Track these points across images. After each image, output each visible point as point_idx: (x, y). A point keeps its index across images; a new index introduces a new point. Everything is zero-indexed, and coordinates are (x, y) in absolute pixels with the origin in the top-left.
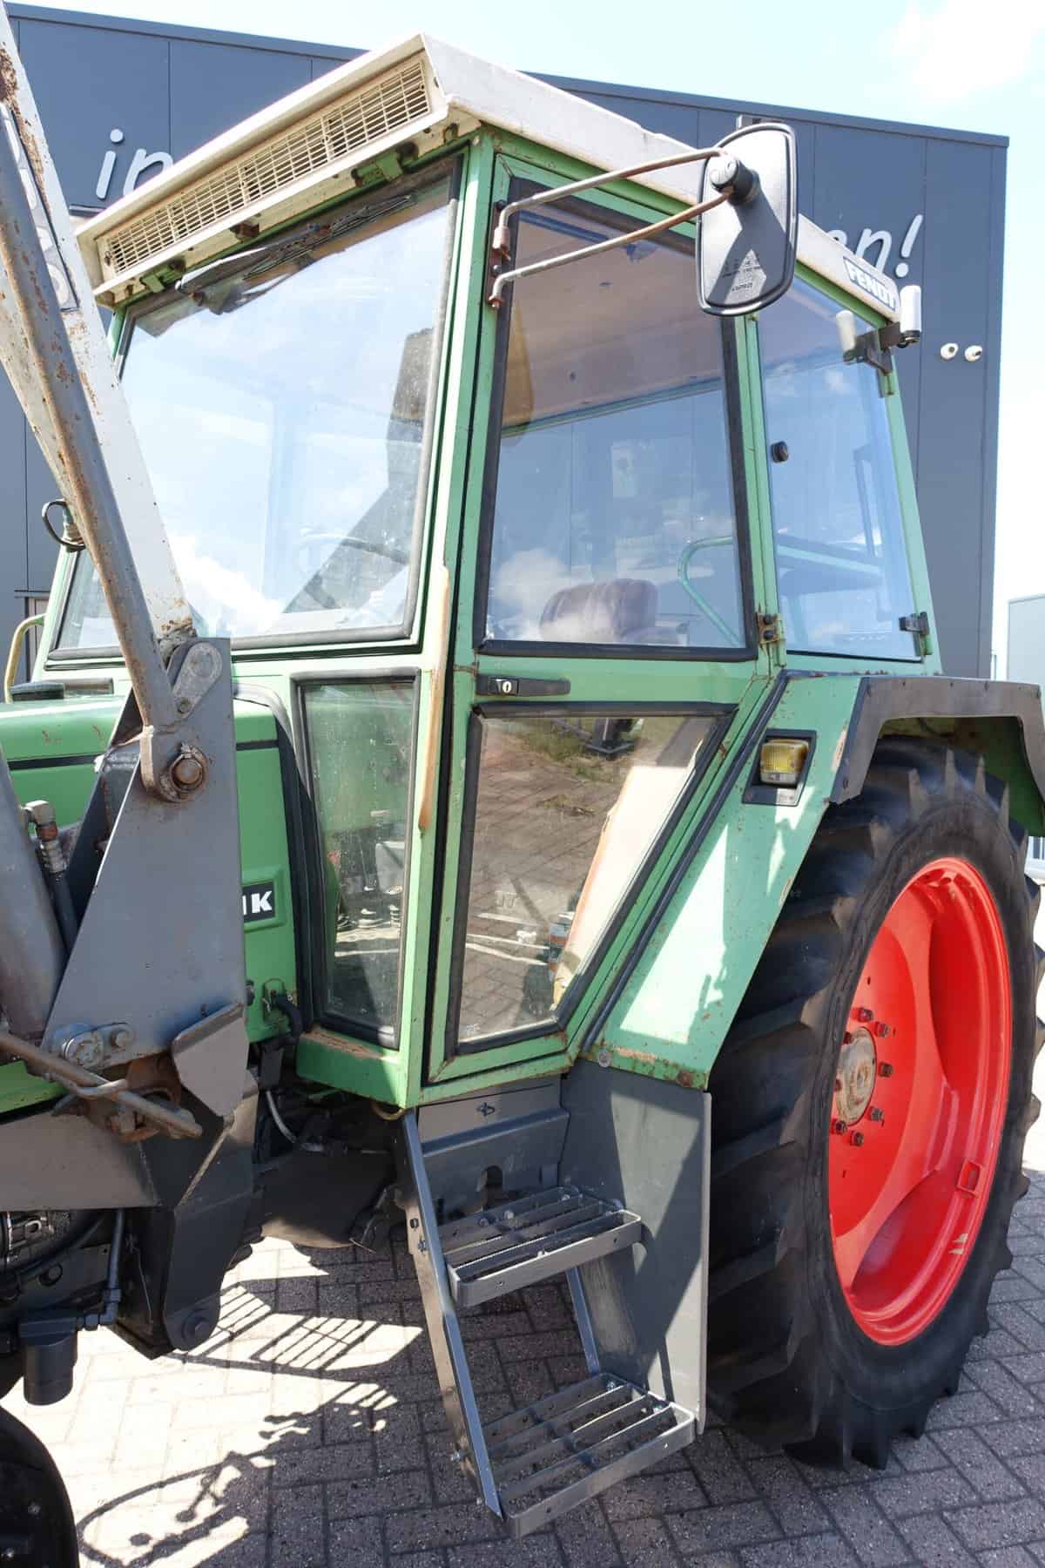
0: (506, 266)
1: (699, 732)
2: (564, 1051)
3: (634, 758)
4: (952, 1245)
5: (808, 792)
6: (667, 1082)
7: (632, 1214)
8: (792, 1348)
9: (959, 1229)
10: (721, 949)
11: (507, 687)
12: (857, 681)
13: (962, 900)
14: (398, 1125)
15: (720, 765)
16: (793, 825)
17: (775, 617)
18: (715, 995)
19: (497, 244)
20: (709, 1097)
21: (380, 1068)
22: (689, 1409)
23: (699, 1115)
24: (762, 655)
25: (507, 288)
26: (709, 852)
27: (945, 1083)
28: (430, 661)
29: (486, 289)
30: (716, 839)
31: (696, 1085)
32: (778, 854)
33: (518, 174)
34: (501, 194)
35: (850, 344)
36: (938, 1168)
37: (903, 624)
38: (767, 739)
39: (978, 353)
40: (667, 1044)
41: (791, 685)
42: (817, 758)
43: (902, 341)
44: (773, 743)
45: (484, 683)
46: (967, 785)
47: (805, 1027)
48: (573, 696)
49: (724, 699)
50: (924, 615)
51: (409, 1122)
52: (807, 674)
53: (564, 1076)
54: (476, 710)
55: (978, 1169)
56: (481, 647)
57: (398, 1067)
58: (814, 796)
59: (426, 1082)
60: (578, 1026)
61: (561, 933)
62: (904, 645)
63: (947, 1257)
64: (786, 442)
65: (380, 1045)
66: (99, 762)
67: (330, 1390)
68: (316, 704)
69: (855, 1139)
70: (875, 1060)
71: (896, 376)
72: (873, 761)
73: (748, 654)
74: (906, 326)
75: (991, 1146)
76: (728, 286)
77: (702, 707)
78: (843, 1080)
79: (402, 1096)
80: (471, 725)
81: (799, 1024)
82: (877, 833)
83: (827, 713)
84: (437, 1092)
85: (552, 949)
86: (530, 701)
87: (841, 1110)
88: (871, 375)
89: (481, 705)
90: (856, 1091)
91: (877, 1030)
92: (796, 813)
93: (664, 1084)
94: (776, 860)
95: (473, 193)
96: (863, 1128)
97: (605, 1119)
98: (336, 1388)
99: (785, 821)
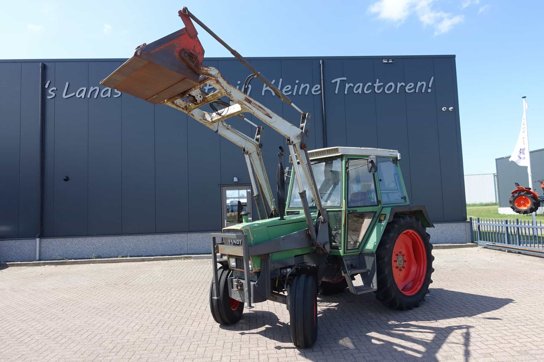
0: (348, 168)
1: (373, 214)
2: (359, 251)
3: (365, 218)
4: (418, 287)
5: (385, 221)
6: (371, 254)
7: (368, 268)
9: (419, 285)
10: (376, 239)
11: (351, 211)
12: (390, 208)
13: (414, 236)
14: (342, 258)
15: (375, 218)
17: (381, 200)
18: (375, 244)
19: (347, 166)
20: (375, 255)
21: (339, 252)
22: (375, 287)
23: (375, 257)
24: (379, 205)
25: (348, 171)
26: (374, 229)
27: (417, 265)
28: (343, 209)
29: (346, 171)
30: (375, 227)
31: (374, 253)
32: (382, 228)
33: (348, 158)
34: (347, 160)
35: (392, 160)
36: (416, 277)
37: (402, 198)
38: (381, 215)
39: (452, 109)
40: (371, 249)
41: (384, 209)
42: (386, 217)
44: (381, 216)
45: (349, 211)
46: (412, 220)
48: (357, 212)
49: (375, 211)
50: (405, 196)
52: (386, 207)
53: (359, 255)
54: (348, 214)
56: (348, 207)
57: (341, 251)
59: (345, 253)
60: (360, 249)
61: (357, 240)
62: (403, 201)
63: (417, 289)
64: (382, 179)
65: (339, 249)
66: (315, 220)
67: (328, 307)
68: (329, 213)
69: (400, 270)
70: (403, 259)
71: (398, 165)
72: (394, 217)
73: (378, 205)
74: (399, 159)
75: (424, 274)
76: (371, 170)
77: (372, 212)
78: (397, 261)
79: (342, 255)
80: (348, 216)
81: (386, 248)
82: (396, 226)
83: (387, 211)
84: (345, 254)
85: (356, 242)
86: (354, 212)
87: (397, 265)
88: (395, 164)
89: (350, 214)
90: (400, 263)
91: (403, 255)
92: (384, 223)
93: (370, 254)
94: (382, 229)
95: (344, 161)
96: (402, 269)
97: (364, 259)
98: (329, 307)
99: (383, 224)
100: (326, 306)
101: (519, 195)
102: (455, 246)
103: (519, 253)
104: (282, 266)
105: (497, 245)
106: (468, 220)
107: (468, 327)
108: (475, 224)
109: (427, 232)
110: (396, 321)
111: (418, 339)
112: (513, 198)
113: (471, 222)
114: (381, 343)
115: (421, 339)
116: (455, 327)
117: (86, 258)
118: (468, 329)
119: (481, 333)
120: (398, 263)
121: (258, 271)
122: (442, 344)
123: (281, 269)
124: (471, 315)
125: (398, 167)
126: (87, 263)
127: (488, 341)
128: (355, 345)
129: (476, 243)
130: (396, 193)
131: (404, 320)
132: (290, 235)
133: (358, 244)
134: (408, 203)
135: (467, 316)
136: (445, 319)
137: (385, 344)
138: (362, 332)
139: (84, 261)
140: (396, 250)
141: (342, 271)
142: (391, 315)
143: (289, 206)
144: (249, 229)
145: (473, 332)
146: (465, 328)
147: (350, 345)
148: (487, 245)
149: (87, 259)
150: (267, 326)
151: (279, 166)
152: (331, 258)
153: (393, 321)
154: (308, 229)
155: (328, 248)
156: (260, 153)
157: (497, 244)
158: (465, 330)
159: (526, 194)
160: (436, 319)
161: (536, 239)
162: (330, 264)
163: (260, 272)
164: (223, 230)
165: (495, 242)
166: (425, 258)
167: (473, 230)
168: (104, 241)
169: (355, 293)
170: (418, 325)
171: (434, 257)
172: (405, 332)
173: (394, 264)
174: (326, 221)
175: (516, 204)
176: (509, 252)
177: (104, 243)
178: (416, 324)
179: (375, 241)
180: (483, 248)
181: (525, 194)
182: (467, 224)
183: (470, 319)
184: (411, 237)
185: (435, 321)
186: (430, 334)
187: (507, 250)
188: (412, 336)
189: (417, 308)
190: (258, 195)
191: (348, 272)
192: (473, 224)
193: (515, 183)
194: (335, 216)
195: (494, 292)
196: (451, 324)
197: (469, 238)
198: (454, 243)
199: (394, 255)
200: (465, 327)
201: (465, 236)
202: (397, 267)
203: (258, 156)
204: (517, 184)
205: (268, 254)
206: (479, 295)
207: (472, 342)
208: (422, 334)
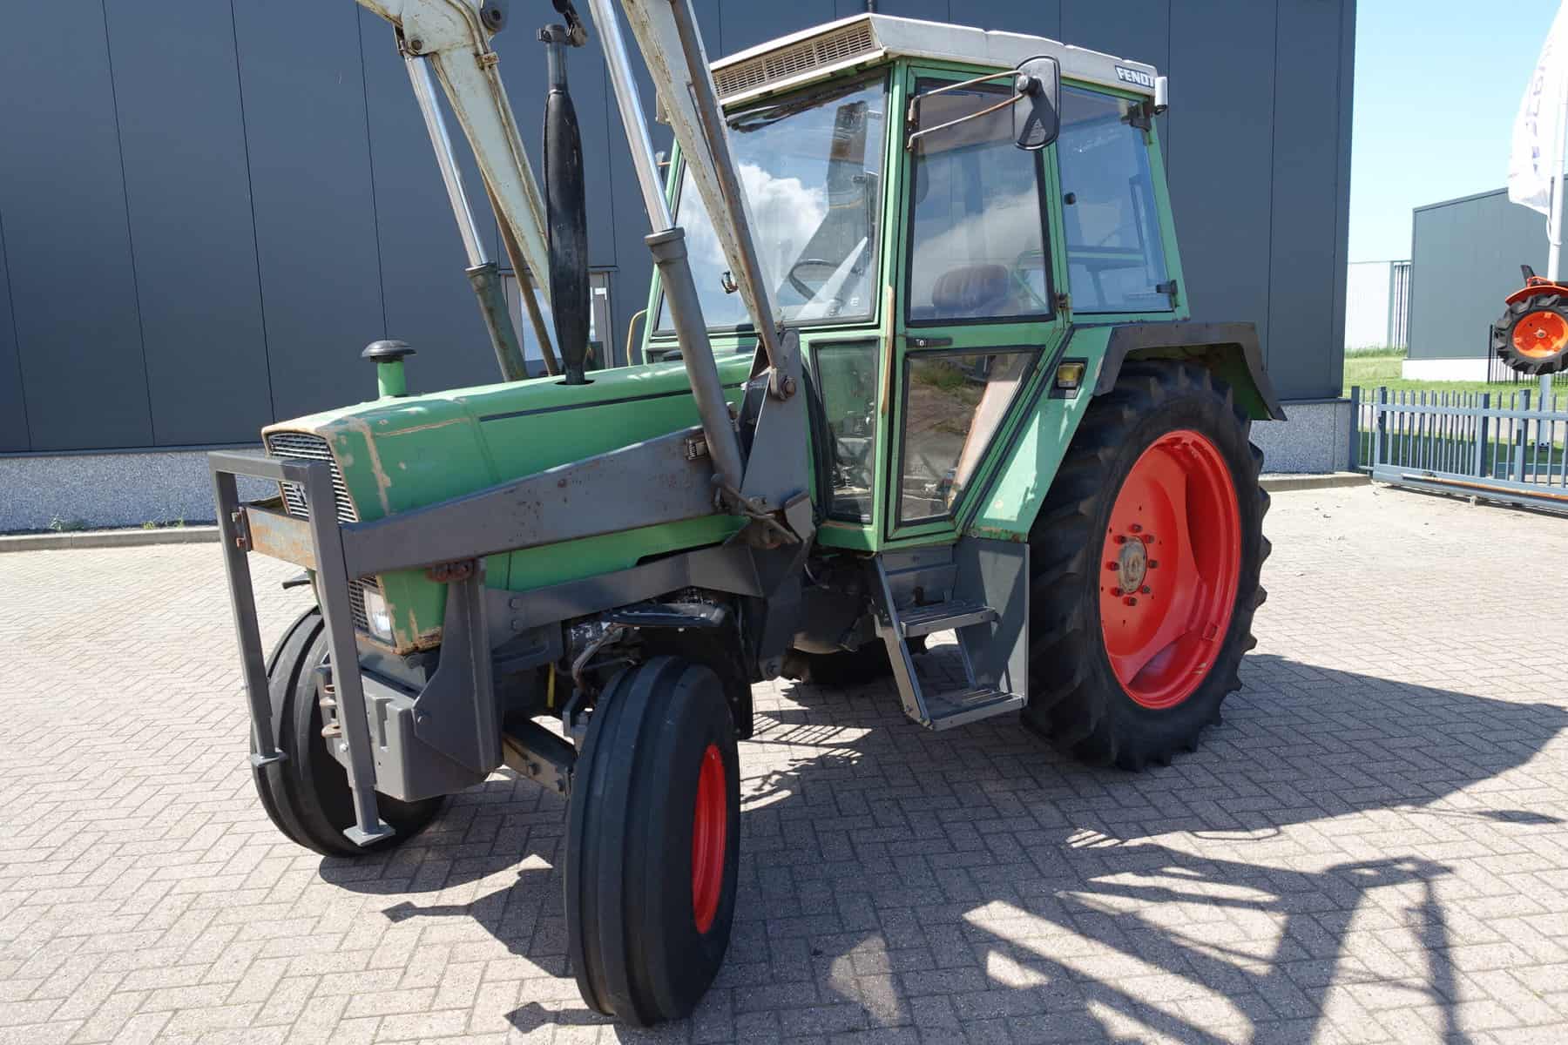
0: (916, 129)
1: (1026, 358)
2: (953, 531)
4: (1196, 668)
5: (1082, 390)
6: (1007, 540)
7: (990, 607)
8: (1078, 680)
9: (1202, 660)
10: (1034, 473)
11: (922, 343)
12: (1107, 331)
13: (1201, 457)
14: (873, 561)
15: (1034, 380)
16: (1073, 407)
17: (1066, 295)
18: (1030, 496)
19: (910, 119)
20: (1028, 546)
21: (862, 534)
22: (1020, 693)
23: (1023, 555)
24: (1059, 317)
25: (915, 140)
26: (1028, 428)
27: (1198, 577)
28: (885, 331)
29: (905, 142)
30: (1033, 419)
31: (1021, 539)
32: (1065, 423)
33: (920, 75)
34: (911, 90)
35: (1124, 112)
36: (1191, 628)
37: (1159, 289)
38: (1062, 363)
40: (1007, 522)
41: (1076, 333)
42: (1088, 373)
43: (1156, 110)
44: (1064, 366)
45: (910, 341)
46: (1196, 387)
47: (1082, 515)
48: (954, 346)
49: (1039, 343)
50: (1174, 282)
51: (878, 560)
52: (1088, 326)
53: (954, 546)
54: (907, 355)
55: (1216, 627)
56: (908, 324)
57: (872, 532)
58: (1085, 392)
59: (886, 539)
60: (961, 517)
61: (951, 477)
62: (1162, 301)
63: (1191, 676)
64: (1076, 193)
65: (862, 523)
66: (744, 386)
67: (823, 751)
68: (823, 355)
69: (1131, 602)
70: (1145, 557)
71: (1154, 133)
72: (1123, 375)
73: (1050, 317)
74: (1158, 102)
75: (1226, 614)
76: (1028, 136)
77: (1024, 349)
78: (1121, 564)
79: (874, 547)
80: (905, 362)
81: (1077, 513)
82: (1128, 414)
83: (1093, 347)
84: (892, 545)
85: (945, 486)
86: (933, 350)
87: (1120, 580)
88: (1138, 132)
89: (910, 352)
90: (1131, 573)
91: (1147, 539)
92: (1075, 402)
93: (1005, 543)
94: (1066, 427)
95: (897, 89)
96: (1138, 596)
97: (977, 563)
98: (826, 750)
99: (1070, 406)
100: (816, 745)
101: (1533, 307)
102: (1297, 481)
103: (1517, 506)
104: (573, 612)
105: (1439, 479)
106: (1347, 394)
107: (1426, 872)
108: (1368, 408)
109: (1253, 442)
110: (1100, 832)
111: (1207, 951)
112: (1512, 317)
113: (1354, 403)
114: (1033, 978)
115: (1221, 950)
116: (1367, 872)
117: (34, 528)
118: (1427, 882)
119: (1495, 915)
120: (1121, 572)
121: (429, 645)
122: (1325, 985)
123: (566, 624)
124: (1421, 797)
125: (1151, 147)
126: (31, 549)
127: (1540, 964)
128: (905, 999)
129: (1364, 472)
130: (1134, 264)
131: (1138, 823)
132: (597, 461)
133: (953, 495)
134: (1183, 311)
135: (1405, 800)
136: (1315, 818)
137: (1049, 986)
138: (948, 901)
139: (20, 541)
140: (1119, 520)
141: (876, 618)
142: (1080, 797)
143: (656, 327)
144: (368, 434)
145: (1452, 901)
146: (1415, 875)
147: (880, 995)
148: (1405, 478)
149: (36, 531)
150: (534, 862)
151: (552, 97)
152: (826, 558)
153: (1091, 833)
154: (701, 431)
155: (802, 520)
156: (492, 55)
157: (1441, 476)
158: (1412, 892)
159: (1559, 305)
160: (1277, 820)
161: (1542, 457)
162: (826, 587)
163: (438, 648)
164: (268, 434)
165: (1434, 469)
166: (1236, 547)
167: (1360, 429)
168: (91, 472)
169: (924, 721)
170: (1199, 855)
171: (1268, 544)
172: (1142, 903)
173: (1107, 579)
174: (790, 388)
175: (1517, 340)
176: (1482, 502)
177: (92, 477)
178: (1192, 851)
179: (1031, 482)
180: (1388, 487)
181: (1553, 303)
182: (1340, 407)
183: (1422, 818)
184: (1186, 461)
185: (1271, 831)
186: (1258, 914)
187: (1473, 498)
188: (1179, 929)
189: (1189, 757)
190: (491, 269)
191: (900, 626)
192: (1360, 407)
193: (1523, 267)
194: (851, 368)
195: (1479, 674)
196: (1343, 851)
197: (1343, 453)
198: (1293, 473)
199: (1109, 538)
200: (1409, 867)
201: (1330, 448)
202: (1117, 592)
203: (482, 68)
204: (1527, 271)
205: (472, 563)
206: (1426, 685)
207: (1463, 973)
208: (1222, 917)
